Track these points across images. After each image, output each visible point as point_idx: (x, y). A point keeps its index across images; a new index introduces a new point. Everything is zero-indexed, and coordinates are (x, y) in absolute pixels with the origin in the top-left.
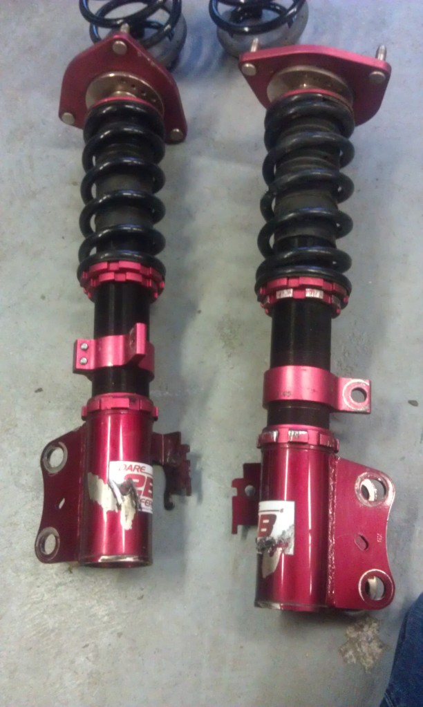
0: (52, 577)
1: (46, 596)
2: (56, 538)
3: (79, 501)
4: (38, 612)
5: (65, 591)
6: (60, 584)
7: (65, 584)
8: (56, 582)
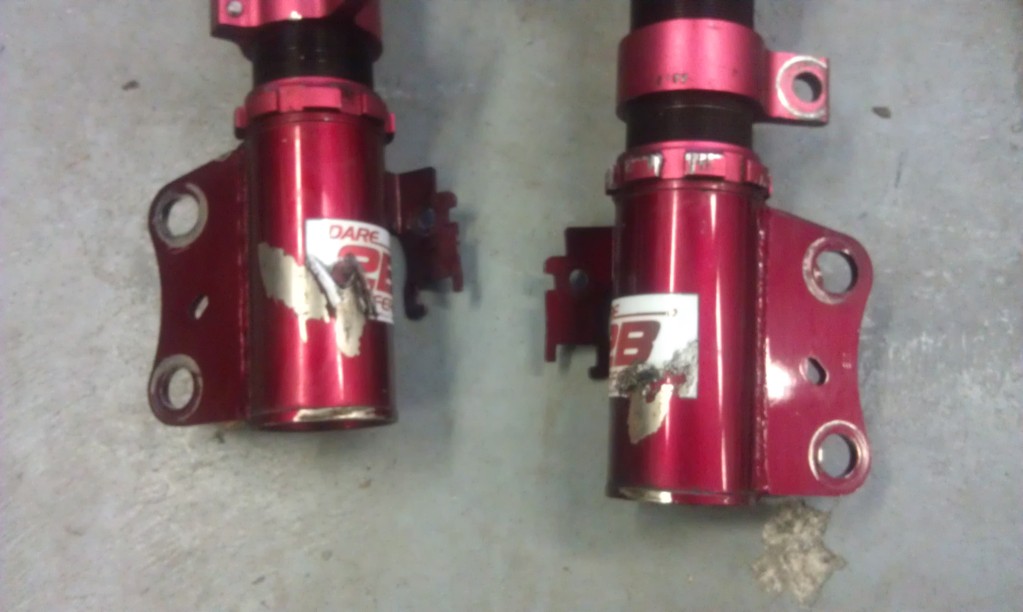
0: (184, 452)
1: (173, 489)
2: (194, 376)
3: (241, 302)
4: (159, 518)
5: (212, 476)
6: (198, 465)
7: (210, 464)
8: (193, 461)
